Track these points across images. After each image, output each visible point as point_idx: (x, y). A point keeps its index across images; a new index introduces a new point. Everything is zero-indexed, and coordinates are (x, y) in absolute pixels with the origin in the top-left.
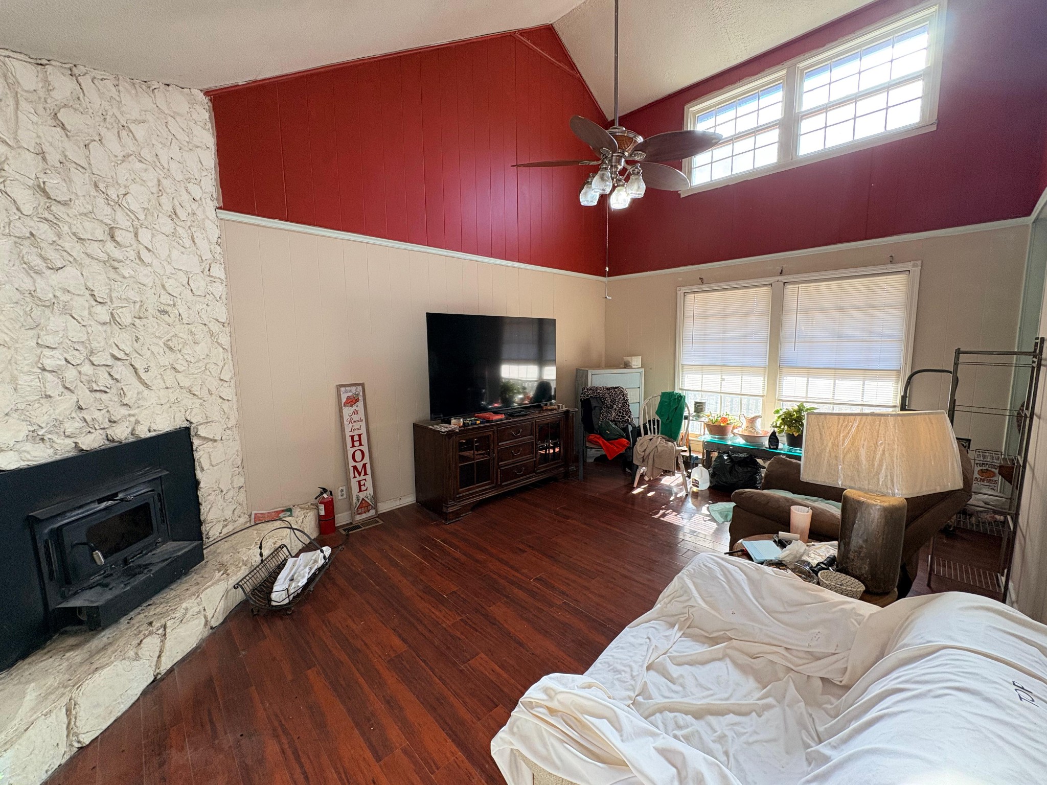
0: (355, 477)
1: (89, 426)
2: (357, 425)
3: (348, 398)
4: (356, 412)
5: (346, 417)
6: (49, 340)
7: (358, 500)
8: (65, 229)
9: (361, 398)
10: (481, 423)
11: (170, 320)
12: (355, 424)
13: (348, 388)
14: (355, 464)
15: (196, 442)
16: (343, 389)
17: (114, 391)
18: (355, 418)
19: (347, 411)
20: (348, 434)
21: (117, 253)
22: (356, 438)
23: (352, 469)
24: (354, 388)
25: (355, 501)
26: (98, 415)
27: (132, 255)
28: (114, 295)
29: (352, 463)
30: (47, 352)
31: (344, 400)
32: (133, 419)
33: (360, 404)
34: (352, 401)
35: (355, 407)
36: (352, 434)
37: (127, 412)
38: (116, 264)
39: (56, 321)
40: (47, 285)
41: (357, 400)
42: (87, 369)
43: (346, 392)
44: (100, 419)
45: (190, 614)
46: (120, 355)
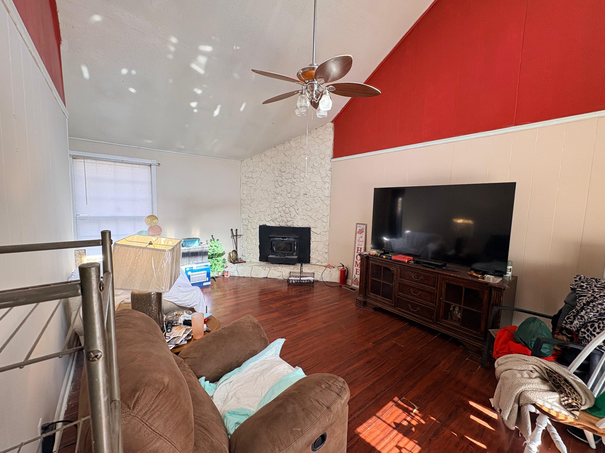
0: (355, 266)
1: (283, 221)
2: (361, 243)
3: (360, 230)
4: (361, 237)
5: (357, 238)
6: (277, 201)
7: (355, 277)
8: (284, 177)
9: (364, 231)
10: (386, 258)
11: (307, 197)
12: (360, 242)
13: (360, 225)
14: (356, 260)
15: (312, 233)
16: (358, 225)
17: (289, 214)
18: (361, 239)
19: (358, 235)
20: (357, 246)
21: (295, 181)
22: (359, 249)
23: (355, 262)
24: (362, 226)
25: (353, 277)
26: (284, 219)
27: (298, 180)
28: (292, 191)
29: (355, 260)
30: (276, 204)
31: (358, 230)
32: (293, 221)
33: (364, 234)
34: (361, 232)
35: (361, 235)
36: (358, 247)
37: (291, 219)
38: (294, 183)
39: (279, 197)
40: (278, 190)
41: (363, 232)
42: (284, 208)
43: (359, 227)
44: (285, 220)
45: (278, 270)
46: (291, 205)
